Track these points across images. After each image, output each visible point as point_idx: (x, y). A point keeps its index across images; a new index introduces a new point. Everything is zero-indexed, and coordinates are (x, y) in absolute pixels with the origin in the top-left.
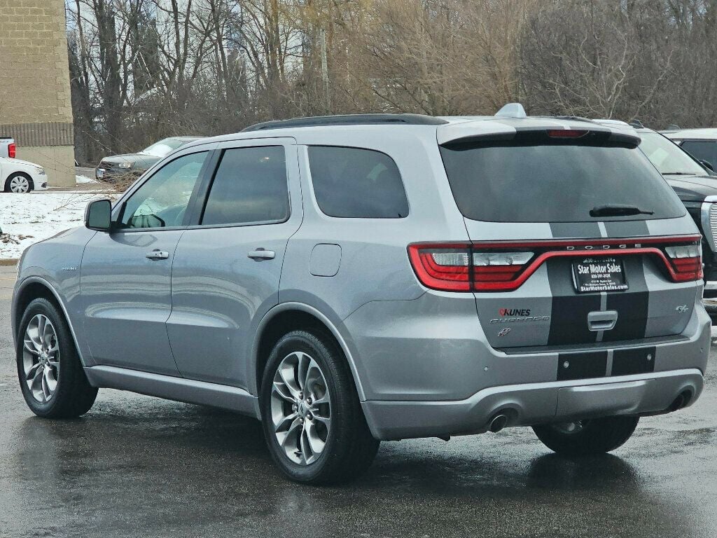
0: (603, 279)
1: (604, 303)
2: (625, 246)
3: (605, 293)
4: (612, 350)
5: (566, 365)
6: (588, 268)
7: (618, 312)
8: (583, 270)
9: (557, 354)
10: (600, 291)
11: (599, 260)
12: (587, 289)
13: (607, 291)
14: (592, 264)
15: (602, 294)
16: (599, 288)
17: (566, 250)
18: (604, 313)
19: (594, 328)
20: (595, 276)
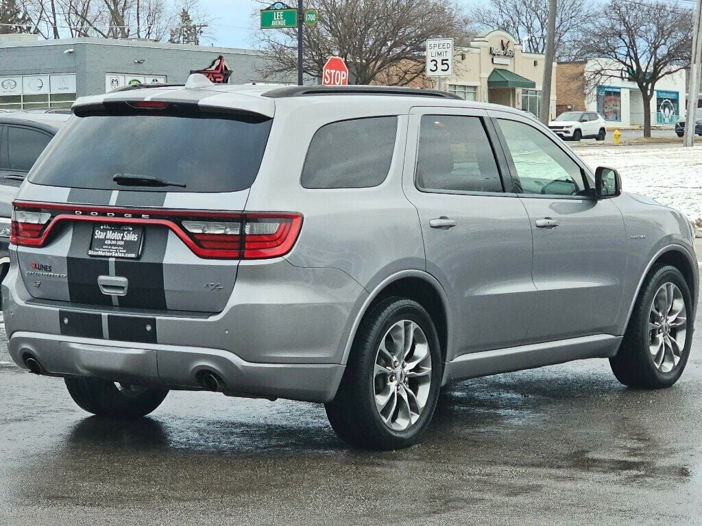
0: (115, 245)
1: (112, 268)
2: (130, 215)
3: (114, 259)
4: (107, 314)
5: (66, 321)
6: (105, 233)
7: (128, 279)
8: (99, 235)
9: (58, 309)
10: (109, 257)
11: (118, 227)
12: (95, 253)
13: (117, 257)
14: (110, 230)
15: (110, 259)
16: (108, 254)
17: (75, 214)
18: (112, 279)
19: (105, 291)
20: (109, 242)
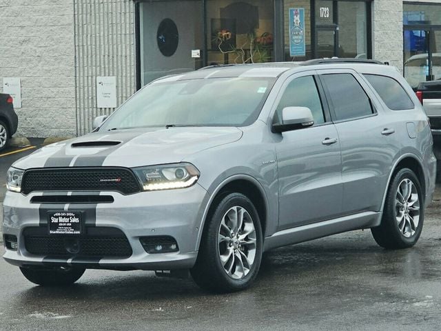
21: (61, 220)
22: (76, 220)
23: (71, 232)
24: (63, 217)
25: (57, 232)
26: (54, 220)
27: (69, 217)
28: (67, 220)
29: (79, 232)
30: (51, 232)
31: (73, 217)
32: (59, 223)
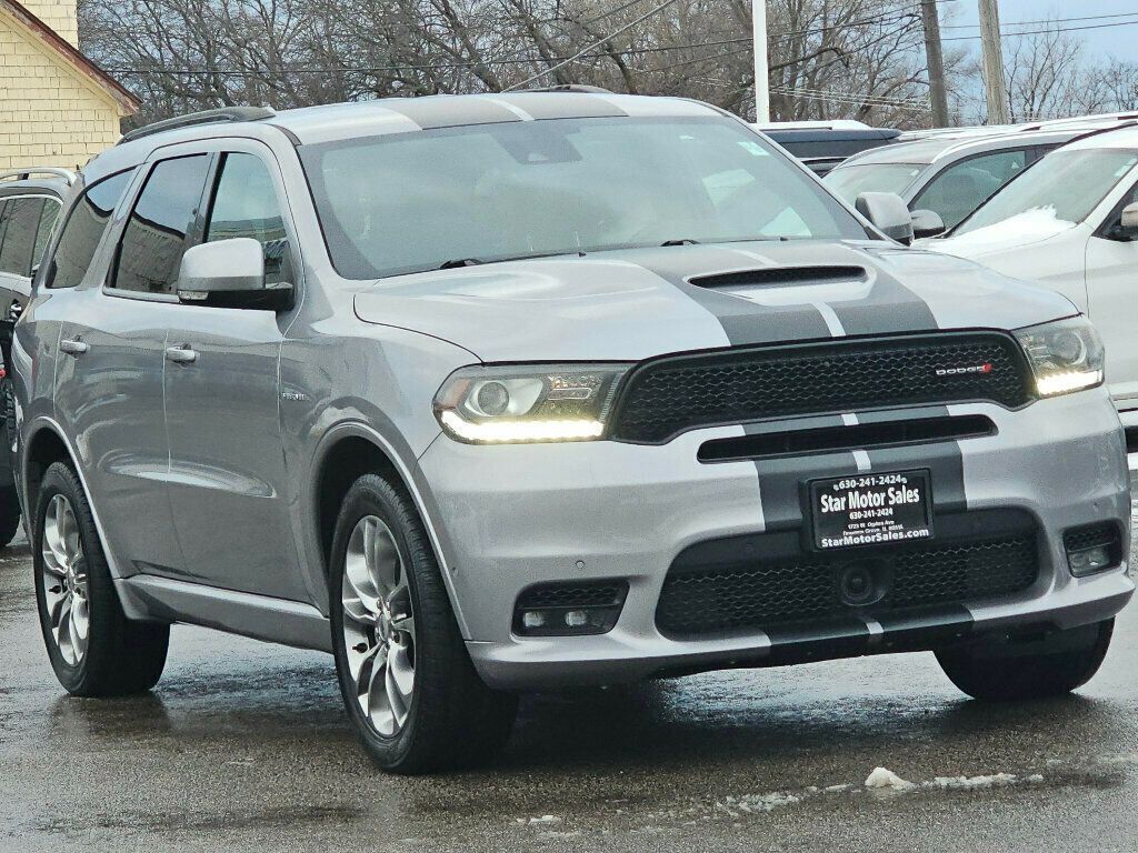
21: (855, 500)
22: (910, 496)
23: (895, 533)
24: (863, 491)
25: (848, 541)
26: (831, 505)
27: (885, 488)
28: (879, 499)
29: (924, 532)
30: (826, 543)
31: (898, 486)
32: (847, 510)
